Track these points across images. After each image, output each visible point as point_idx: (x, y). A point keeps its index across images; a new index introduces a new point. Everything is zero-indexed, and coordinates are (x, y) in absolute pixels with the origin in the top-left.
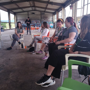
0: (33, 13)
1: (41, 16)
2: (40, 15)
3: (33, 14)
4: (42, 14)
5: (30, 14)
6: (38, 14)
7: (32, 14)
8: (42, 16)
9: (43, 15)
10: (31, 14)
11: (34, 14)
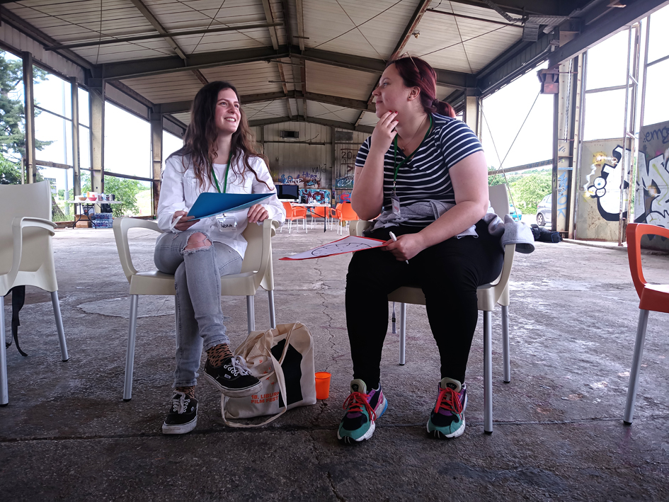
0: (291, 134)
1: (333, 151)
2: (328, 146)
3: (286, 139)
4: (340, 139)
5: (271, 138)
6: (317, 140)
7: (281, 139)
8: (338, 147)
9: (344, 146)
10: (277, 139)
11: (292, 139)
